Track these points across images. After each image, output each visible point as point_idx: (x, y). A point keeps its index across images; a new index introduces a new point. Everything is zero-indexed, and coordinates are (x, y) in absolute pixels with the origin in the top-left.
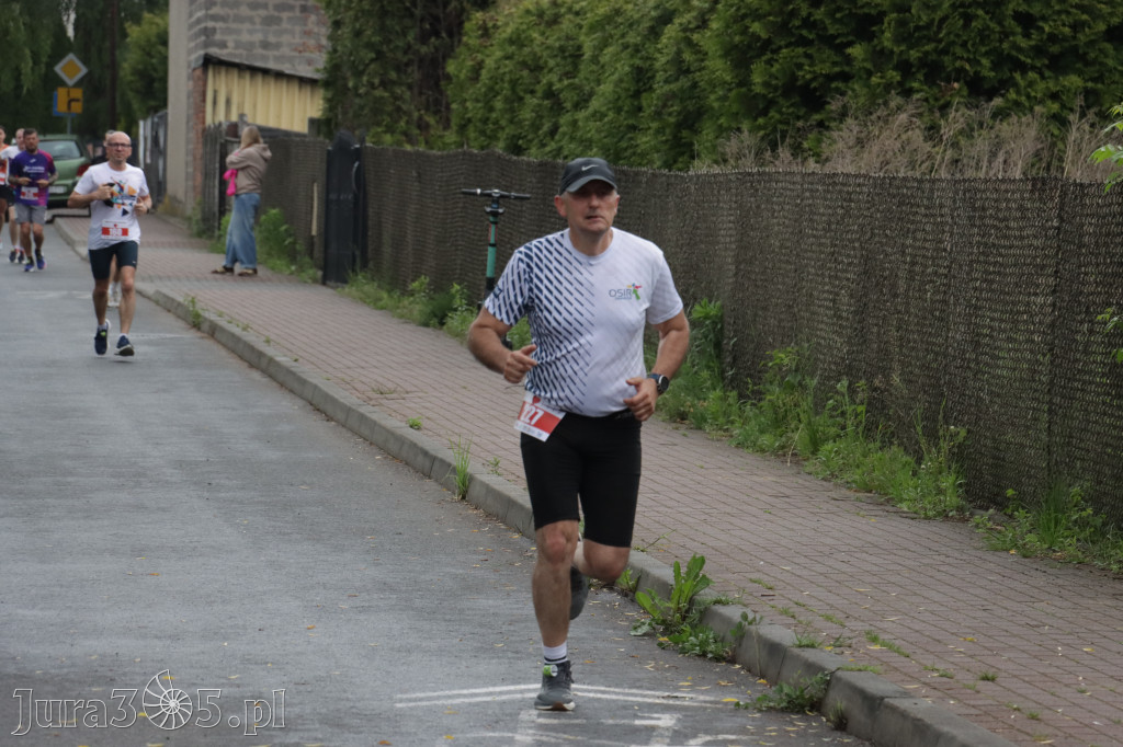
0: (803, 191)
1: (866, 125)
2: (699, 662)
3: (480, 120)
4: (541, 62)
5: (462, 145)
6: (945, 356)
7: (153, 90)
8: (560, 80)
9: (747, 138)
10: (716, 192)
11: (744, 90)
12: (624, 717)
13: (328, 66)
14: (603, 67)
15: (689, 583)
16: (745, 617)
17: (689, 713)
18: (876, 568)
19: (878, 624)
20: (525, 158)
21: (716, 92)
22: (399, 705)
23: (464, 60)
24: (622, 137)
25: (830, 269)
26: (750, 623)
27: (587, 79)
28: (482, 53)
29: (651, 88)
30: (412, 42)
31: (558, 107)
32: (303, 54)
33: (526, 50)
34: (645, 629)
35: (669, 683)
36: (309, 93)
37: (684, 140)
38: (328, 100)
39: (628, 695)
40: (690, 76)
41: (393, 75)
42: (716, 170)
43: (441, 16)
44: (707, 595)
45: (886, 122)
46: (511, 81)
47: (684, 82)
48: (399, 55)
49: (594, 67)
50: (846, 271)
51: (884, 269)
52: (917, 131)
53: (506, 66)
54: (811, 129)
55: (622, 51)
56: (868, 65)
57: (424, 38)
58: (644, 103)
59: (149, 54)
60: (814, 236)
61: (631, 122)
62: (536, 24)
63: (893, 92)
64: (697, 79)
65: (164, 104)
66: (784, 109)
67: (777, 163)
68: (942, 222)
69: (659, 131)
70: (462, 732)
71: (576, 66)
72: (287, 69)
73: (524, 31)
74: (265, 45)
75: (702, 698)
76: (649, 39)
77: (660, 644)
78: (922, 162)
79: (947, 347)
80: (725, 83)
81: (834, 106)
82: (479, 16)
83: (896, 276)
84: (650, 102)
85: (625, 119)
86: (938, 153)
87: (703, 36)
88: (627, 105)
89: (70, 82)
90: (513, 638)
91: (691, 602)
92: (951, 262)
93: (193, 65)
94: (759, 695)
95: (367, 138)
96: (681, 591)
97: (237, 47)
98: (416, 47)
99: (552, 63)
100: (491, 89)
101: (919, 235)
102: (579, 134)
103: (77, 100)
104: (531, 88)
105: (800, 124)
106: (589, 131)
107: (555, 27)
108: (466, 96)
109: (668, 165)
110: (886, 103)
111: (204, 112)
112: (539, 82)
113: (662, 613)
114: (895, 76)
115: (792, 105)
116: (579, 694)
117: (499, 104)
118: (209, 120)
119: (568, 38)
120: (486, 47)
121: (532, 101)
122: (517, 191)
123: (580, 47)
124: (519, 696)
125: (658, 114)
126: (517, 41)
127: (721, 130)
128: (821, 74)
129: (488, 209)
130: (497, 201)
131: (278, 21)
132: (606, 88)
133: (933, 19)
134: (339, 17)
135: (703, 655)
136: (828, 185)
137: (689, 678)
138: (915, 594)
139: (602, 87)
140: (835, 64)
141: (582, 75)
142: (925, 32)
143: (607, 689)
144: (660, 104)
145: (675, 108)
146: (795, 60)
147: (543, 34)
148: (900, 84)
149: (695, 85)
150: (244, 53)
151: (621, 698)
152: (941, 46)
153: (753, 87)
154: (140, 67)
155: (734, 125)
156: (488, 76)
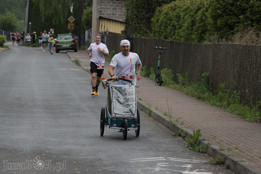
0: (227, 48)
1: (243, 34)
2: (198, 153)
3: (158, 31)
4: (172, 19)
5: (154, 37)
6: (258, 85)
7: (89, 24)
8: (176, 23)
9: (216, 36)
10: (208, 48)
11: (216, 25)
12: (180, 165)
13: (126, 19)
14: (185, 20)
15: (197, 136)
16: (208, 143)
17: (194, 164)
18: (239, 133)
19: (239, 145)
20: (167, 40)
21: (209, 26)
22: (130, 161)
23: (155, 18)
24: (189, 36)
25: (233, 66)
26: (209, 145)
27: (182, 22)
28: (159, 16)
29: (195, 25)
30: (144, 14)
31: (175, 29)
32: (120, 16)
33: (168, 16)
34: (187, 145)
35: (191, 158)
36: (122, 25)
37: (202, 36)
38: (126, 27)
39: (181, 160)
40: (204, 22)
41: (140, 21)
42: (209, 43)
43: (151, 8)
44: (201, 138)
45: (247, 33)
46: (165, 23)
47: (202, 24)
48: (141, 17)
49: (183, 20)
50: (236, 66)
51: (244, 66)
52: (254, 35)
53: (164, 19)
54: (230, 34)
55: (189, 16)
56: (244, 20)
57: (147, 13)
58: (194, 28)
59: (88, 16)
60: (230, 58)
61: (191, 32)
62: (171, 10)
63: (249, 26)
64: (206, 23)
65: (91, 27)
66: (225, 30)
67: (222, 42)
68: (257, 56)
69: (197, 34)
70: (144, 168)
71: (179, 20)
72: (118, 20)
73: (168, 12)
74: (113, 14)
75: (198, 161)
76: (195, 14)
77: (190, 149)
78: (255, 42)
79: (258, 84)
80: (212, 24)
81: (235, 29)
82: (159, 8)
83: (247, 67)
84: (195, 28)
85: (189, 32)
86: (259, 40)
87: (207, 13)
88: (190, 28)
89: (71, 22)
90: (157, 147)
91: (197, 140)
92: (259, 65)
93: (97, 19)
94: (210, 161)
95: (134, 35)
96: (195, 137)
97: (107, 15)
98: (145, 15)
99: (174, 19)
100: (161, 24)
101: (253, 58)
102: (179, 35)
103: (72, 26)
104: (170, 24)
105: (228, 33)
106: (182, 34)
107: (175, 11)
108: (155, 26)
109: (199, 42)
110: (247, 29)
111: (99, 29)
112: (171, 23)
113: (191, 142)
114: (250, 22)
115: (226, 29)
116: (171, 160)
117: (162, 28)
118: (100, 31)
119: (178, 13)
120: (160, 15)
121: (169, 27)
122: (165, 47)
123: (180, 15)
124: (157, 160)
125: (197, 31)
126: (167, 14)
127: (210, 34)
128: (233, 22)
129: (159, 51)
130: (160, 49)
131: (116, 9)
132: (186, 25)
133: (259, 10)
134: (128, 8)
135: (199, 151)
136: (233, 47)
137: (195, 157)
138: (248, 139)
139: (185, 24)
140: (236, 20)
141: (181, 21)
142: (257, 13)
143: (177, 159)
144: (197, 28)
145: (200, 29)
146: (227, 19)
147: (172, 12)
148: (251, 24)
149: (205, 24)
150: (108, 16)
151: (180, 161)
152: (260, 16)
153: (218, 25)
154: (86, 19)
155: (213, 33)
156: (160, 22)
